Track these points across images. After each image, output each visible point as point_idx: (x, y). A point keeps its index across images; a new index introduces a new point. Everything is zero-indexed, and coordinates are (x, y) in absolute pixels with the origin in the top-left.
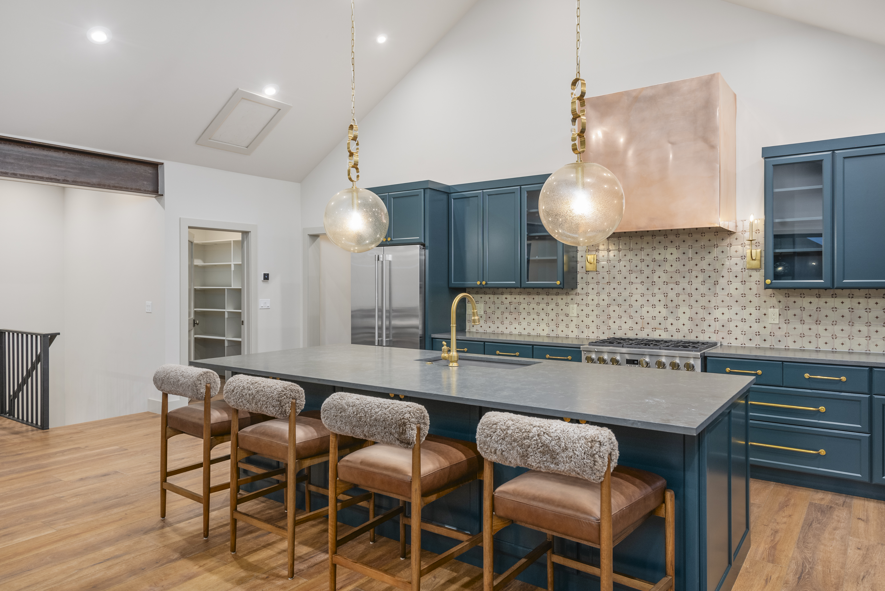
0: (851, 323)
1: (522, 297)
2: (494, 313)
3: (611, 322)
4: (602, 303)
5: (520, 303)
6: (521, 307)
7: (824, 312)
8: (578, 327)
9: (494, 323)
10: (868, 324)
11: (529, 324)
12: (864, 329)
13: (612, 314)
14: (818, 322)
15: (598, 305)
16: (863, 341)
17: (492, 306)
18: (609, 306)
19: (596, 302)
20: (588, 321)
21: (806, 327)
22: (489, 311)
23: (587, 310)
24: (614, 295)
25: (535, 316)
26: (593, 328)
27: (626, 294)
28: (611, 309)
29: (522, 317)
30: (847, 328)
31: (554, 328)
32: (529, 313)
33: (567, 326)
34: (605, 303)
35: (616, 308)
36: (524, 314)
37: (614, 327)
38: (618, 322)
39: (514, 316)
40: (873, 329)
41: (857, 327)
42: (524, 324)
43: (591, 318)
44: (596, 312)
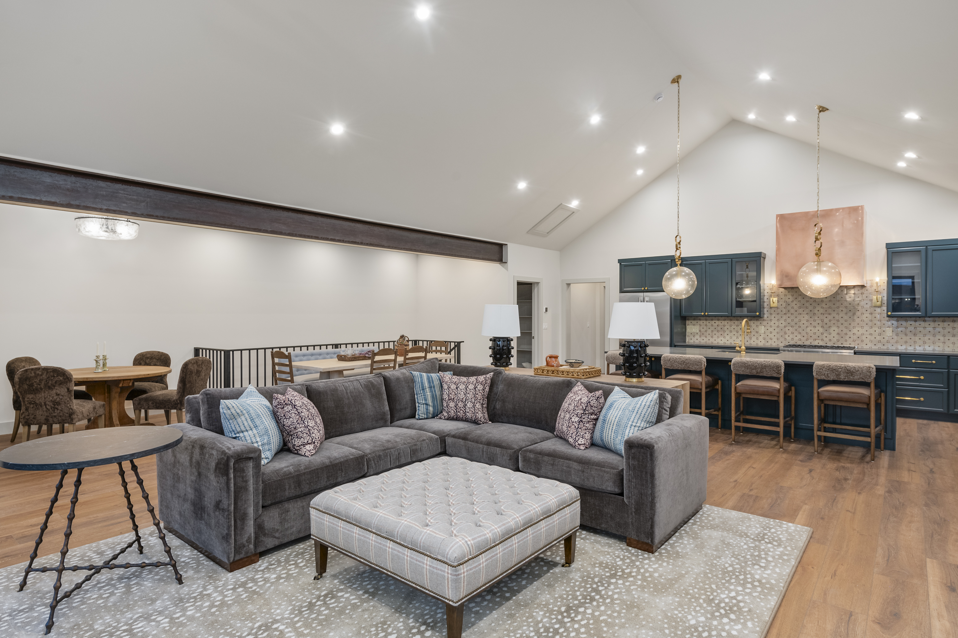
0: (934, 335)
1: (726, 322)
2: (706, 331)
3: (786, 336)
4: (780, 325)
5: (724, 326)
6: (726, 328)
7: (919, 329)
8: (764, 339)
9: (706, 337)
10: (944, 336)
11: (731, 338)
12: (942, 338)
13: (787, 331)
14: (915, 335)
15: (778, 327)
16: (941, 344)
17: (705, 327)
18: (785, 327)
19: (777, 325)
20: (771, 336)
21: (908, 338)
22: (702, 330)
23: (771, 329)
24: (789, 320)
25: (735, 333)
26: (775, 339)
27: (796, 320)
28: (787, 328)
29: (726, 334)
30: (931, 338)
31: (748, 339)
32: (731, 331)
33: (757, 339)
34: (783, 325)
35: (790, 328)
36: (728, 332)
37: (789, 339)
38: (791, 336)
39: (720, 333)
40: (947, 338)
41: (938, 337)
42: (728, 337)
43: (773, 334)
44: (776, 330)
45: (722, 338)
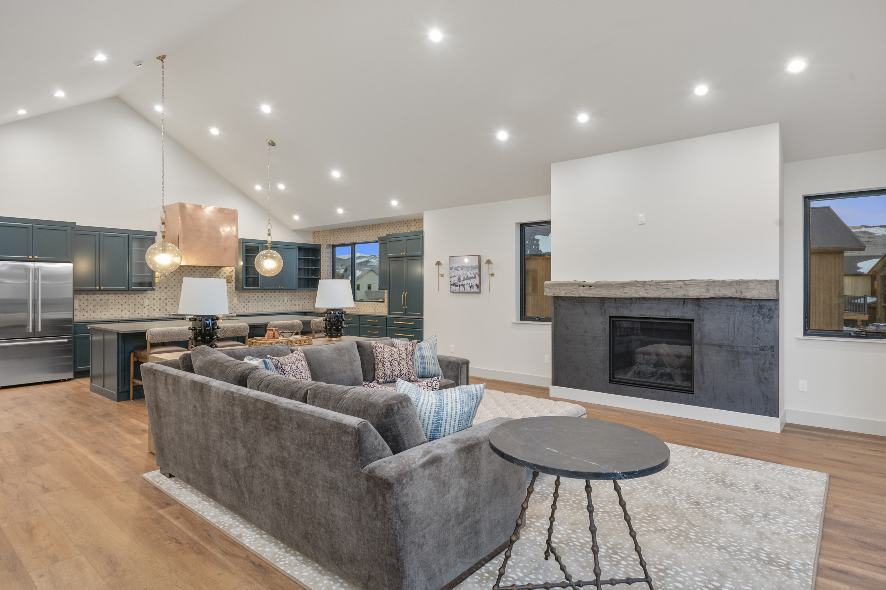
0: (258, 302)
1: (110, 296)
2: (87, 306)
3: (167, 307)
4: (162, 298)
5: (108, 300)
6: (110, 302)
7: (251, 298)
8: (148, 311)
9: (87, 312)
10: (262, 302)
11: (115, 311)
12: (261, 303)
13: (168, 303)
14: (249, 302)
15: (160, 299)
16: (261, 307)
17: (86, 302)
18: (166, 299)
19: (159, 297)
20: (154, 307)
21: (245, 304)
22: (82, 305)
23: (154, 302)
24: (169, 293)
25: (120, 307)
26: (157, 310)
27: (175, 293)
28: (167, 300)
29: (110, 308)
30: (257, 303)
31: (133, 312)
32: (115, 305)
33: (142, 311)
34: (164, 298)
35: (170, 300)
36: (112, 306)
37: (169, 309)
38: (171, 307)
39: (104, 307)
40: (264, 303)
41: (259, 303)
42: (112, 311)
43: (156, 306)
44: (159, 303)
45: (106, 313)
